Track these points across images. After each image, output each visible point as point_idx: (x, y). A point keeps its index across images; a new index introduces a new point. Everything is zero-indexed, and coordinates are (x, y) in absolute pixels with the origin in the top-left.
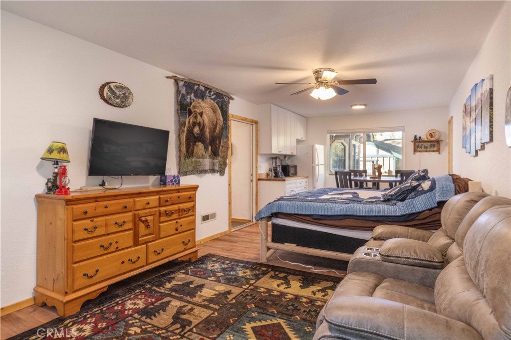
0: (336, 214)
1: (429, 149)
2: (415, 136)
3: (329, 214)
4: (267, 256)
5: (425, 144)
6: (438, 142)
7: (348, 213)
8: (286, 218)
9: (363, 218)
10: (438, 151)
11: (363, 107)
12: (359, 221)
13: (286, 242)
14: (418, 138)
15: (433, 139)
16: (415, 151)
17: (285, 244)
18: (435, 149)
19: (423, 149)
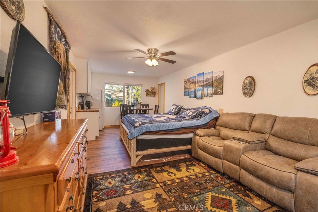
0: (179, 127)
1: (151, 95)
2: (147, 89)
3: (175, 128)
4: (137, 161)
5: (150, 93)
6: (155, 92)
7: (184, 126)
8: (150, 134)
9: (190, 128)
10: (155, 96)
11: (133, 72)
12: (188, 129)
13: (149, 149)
14: (148, 90)
15: (153, 91)
16: (146, 96)
17: (148, 150)
18: (153, 95)
19: (149, 95)
